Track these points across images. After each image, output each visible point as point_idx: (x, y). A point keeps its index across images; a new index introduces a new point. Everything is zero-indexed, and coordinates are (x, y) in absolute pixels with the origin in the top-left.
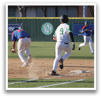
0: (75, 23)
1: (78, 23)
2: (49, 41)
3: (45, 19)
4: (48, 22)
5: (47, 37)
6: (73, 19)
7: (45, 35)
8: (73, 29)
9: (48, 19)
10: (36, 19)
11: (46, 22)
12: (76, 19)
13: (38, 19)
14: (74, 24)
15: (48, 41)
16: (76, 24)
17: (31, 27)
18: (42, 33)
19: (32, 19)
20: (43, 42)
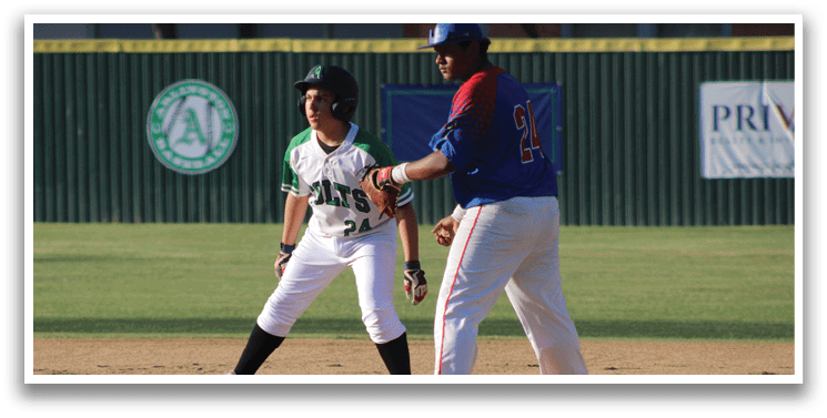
0: (396, 86)
1: (418, 86)
2: (202, 214)
3: (173, 55)
4: (195, 76)
5: (192, 190)
6: (384, 55)
7: (174, 174)
8: (384, 125)
9: (195, 55)
10: (107, 55)
11: (184, 77)
12: (407, 55)
13: (118, 55)
14: (389, 93)
15: (197, 220)
16: (407, 86)
17: (69, 112)
18: (152, 155)
19: (74, 55)
20: (160, 227)
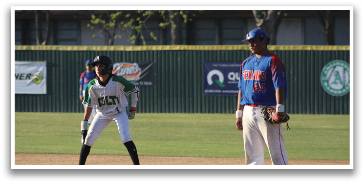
2: (341, 112)
3: (331, 52)
4: (339, 59)
5: (337, 102)
7: (331, 96)
9: (339, 51)
10: (306, 51)
11: (335, 59)
13: (310, 51)
15: (339, 113)
17: (291, 72)
18: (322, 88)
19: (294, 51)
20: (325, 116)
